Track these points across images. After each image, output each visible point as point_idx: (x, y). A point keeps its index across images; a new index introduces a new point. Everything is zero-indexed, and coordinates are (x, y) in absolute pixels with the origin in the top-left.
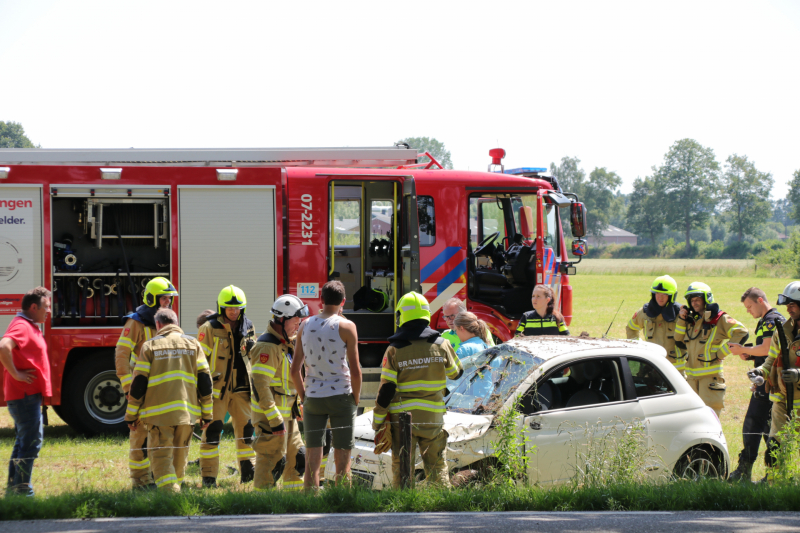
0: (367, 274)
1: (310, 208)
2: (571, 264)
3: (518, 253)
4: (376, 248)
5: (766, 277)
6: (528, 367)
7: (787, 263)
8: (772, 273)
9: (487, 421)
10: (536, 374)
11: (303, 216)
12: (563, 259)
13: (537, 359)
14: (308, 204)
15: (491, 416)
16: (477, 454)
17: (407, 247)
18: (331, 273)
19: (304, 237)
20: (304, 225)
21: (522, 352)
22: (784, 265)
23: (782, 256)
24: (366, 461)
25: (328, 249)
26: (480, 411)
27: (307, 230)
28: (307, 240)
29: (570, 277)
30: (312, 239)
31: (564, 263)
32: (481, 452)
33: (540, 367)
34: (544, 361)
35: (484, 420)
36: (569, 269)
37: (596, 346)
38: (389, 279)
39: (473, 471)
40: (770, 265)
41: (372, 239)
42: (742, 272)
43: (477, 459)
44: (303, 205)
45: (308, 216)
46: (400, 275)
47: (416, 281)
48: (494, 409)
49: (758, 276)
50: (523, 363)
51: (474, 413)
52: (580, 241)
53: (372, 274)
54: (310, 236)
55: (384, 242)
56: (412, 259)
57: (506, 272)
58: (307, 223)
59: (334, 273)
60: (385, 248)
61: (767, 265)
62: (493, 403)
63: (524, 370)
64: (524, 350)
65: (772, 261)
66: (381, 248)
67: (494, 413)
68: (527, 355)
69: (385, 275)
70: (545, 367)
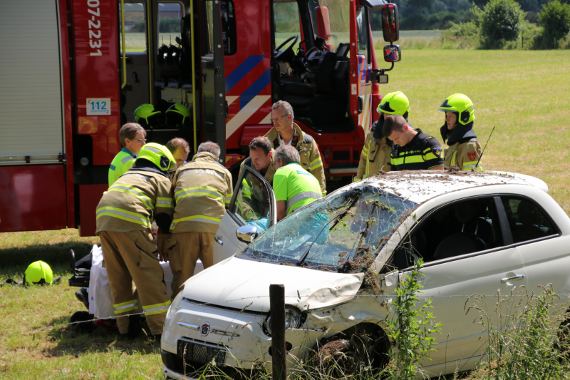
0: (156, 84)
1: (98, 14)
2: (382, 72)
3: (321, 59)
4: (165, 55)
5: (452, 48)
6: (399, 213)
7: (470, 35)
8: (457, 45)
9: (357, 280)
10: (409, 223)
11: (90, 23)
12: (374, 66)
13: (408, 202)
14: (95, 9)
15: (362, 275)
16: (347, 320)
17: (208, 58)
18: (123, 86)
19: (93, 46)
20: (91, 33)
21: (390, 194)
22: (468, 37)
23: (466, 28)
24: (215, 331)
25: (119, 55)
26: (346, 269)
27: (94, 39)
28: (95, 50)
29: (381, 87)
30: (101, 49)
31: (375, 70)
32: (352, 318)
33: (413, 213)
34: (417, 205)
35: (353, 279)
36: (381, 77)
37: (472, 185)
38: (184, 92)
39: (344, 342)
40: (455, 37)
41: (160, 46)
42: (430, 45)
43: (348, 326)
44: (90, 11)
45: (96, 23)
46: (199, 87)
47: (221, 95)
48: (363, 265)
49: (445, 48)
50: (392, 209)
51: (340, 271)
52: (392, 46)
53: (163, 84)
54: (99, 46)
55: (173, 48)
56: (216, 71)
57: (309, 80)
58: (95, 31)
59: (126, 86)
60: (174, 54)
61: (452, 38)
62: (361, 258)
63: (394, 217)
64: (391, 192)
65: (456, 34)
66: (170, 55)
67: (364, 270)
68: (395, 198)
69: (180, 86)
70: (419, 212)
